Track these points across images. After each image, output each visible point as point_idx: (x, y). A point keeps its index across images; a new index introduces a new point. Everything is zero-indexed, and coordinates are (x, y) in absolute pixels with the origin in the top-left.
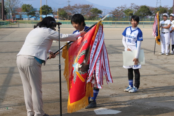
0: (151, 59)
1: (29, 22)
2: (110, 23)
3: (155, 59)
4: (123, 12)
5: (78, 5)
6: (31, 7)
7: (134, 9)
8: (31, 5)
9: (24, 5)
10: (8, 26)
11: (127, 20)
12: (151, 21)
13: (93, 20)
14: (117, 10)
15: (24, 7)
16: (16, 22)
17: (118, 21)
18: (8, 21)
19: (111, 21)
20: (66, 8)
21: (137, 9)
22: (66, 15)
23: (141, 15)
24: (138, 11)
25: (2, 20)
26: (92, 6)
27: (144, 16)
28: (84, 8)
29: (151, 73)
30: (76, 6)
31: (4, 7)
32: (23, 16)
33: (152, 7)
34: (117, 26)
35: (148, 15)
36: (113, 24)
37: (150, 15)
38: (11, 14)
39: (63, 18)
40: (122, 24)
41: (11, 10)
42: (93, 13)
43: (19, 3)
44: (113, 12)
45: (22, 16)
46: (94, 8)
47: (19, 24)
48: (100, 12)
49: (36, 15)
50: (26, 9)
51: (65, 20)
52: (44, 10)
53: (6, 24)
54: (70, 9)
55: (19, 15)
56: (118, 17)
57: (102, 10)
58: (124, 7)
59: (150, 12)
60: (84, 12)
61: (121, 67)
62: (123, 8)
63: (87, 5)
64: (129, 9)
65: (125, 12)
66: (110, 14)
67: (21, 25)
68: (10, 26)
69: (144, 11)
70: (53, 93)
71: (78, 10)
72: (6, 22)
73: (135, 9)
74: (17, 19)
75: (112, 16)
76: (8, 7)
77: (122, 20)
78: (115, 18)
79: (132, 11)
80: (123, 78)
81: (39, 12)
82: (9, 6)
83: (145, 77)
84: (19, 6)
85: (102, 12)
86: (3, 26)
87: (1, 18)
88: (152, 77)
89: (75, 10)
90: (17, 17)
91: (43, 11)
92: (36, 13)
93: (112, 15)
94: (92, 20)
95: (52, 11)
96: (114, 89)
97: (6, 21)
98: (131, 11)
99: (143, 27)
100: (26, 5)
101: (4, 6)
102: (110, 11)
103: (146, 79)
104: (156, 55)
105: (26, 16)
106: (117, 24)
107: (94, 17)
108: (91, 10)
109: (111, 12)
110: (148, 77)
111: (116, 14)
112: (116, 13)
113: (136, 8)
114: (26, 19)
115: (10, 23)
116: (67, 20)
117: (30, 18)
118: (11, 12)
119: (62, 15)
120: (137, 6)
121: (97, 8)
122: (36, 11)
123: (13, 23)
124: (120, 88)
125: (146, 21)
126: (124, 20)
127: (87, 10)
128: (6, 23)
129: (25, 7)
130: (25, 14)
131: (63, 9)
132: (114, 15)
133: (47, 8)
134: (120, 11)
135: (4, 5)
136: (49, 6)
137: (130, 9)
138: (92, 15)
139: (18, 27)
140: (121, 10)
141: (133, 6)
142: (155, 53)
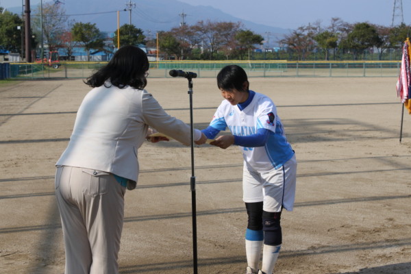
0: (393, 156)
1: (89, 64)
2: (283, 66)
3: (405, 154)
4: (313, 38)
5: (205, 23)
6: (93, 30)
7: (338, 32)
8: (95, 24)
9: (77, 24)
10: (41, 76)
11: (321, 59)
12: (380, 60)
13: (242, 59)
14: (298, 35)
15: (77, 30)
16: (59, 65)
17: (300, 60)
18: (40, 62)
19: (285, 61)
20: (176, 31)
21: (347, 31)
22: (176, 48)
23: (357, 46)
24: (349, 36)
25: (25, 60)
26: (238, 26)
27: (364, 48)
28: (220, 31)
29: (400, 191)
30: (201, 26)
31: (30, 30)
32: (75, 50)
33: (382, 27)
34: (300, 74)
35: (372, 46)
36: (289, 67)
37: (378, 47)
38: (46, 46)
39: (169, 55)
40: (312, 67)
41: (48, 36)
42: (241, 42)
43: (65, 21)
44: (289, 39)
45: (72, 51)
46: (245, 30)
47: (66, 71)
48: (258, 40)
49: (106, 48)
50: (82, 34)
51: (173, 59)
52: (126, 37)
53: (36, 70)
54: (186, 34)
55: (65, 49)
56: (302, 51)
57: (263, 36)
58: (315, 26)
59: (378, 37)
60: (219, 40)
61: (323, 176)
62: (314, 29)
63: (227, 24)
64: (327, 33)
65: (318, 40)
66: (281, 45)
67: (71, 72)
68: (46, 76)
69: (363, 36)
70: (167, 244)
71: (205, 35)
72: (35, 65)
73: (341, 33)
74: (60, 58)
75: (285, 50)
76: (40, 29)
77: (310, 59)
78: (295, 55)
79: (334, 36)
80: (333, 203)
81: (112, 42)
82: (43, 27)
83: (388, 200)
84: (67, 27)
85: (263, 39)
86: (29, 75)
87: (24, 57)
88: (404, 199)
89: (198, 34)
90: (62, 52)
91: (123, 38)
92: (106, 42)
93: (286, 45)
94: (238, 59)
95: (143, 37)
96: (314, 232)
97: (35, 63)
98: (332, 36)
99: (362, 75)
100: (81, 24)
101: (31, 27)
102: (281, 38)
103: (389, 206)
104: (405, 144)
105: (82, 50)
106: (299, 67)
107: (244, 53)
108: (237, 34)
109: (284, 38)
110: (395, 200)
111: (295, 45)
112: (296, 42)
113: (345, 29)
114: (83, 57)
115: (45, 69)
116: (178, 59)
117: (92, 56)
118: (47, 41)
119: (168, 48)
120: (347, 25)
121: (251, 31)
122: (105, 40)
123: (51, 69)
124: (329, 231)
125: (368, 59)
126: (316, 59)
127: (226, 36)
128: (36, 67)
129: (80, 30)
130: (80, 46)
131: (169, 33)
132: (291, 46)
133: (131, 31)
134: (305, 38)
135: (32, 25)
136: (138, 27)
137: (330, 31)
138: (239, 47)
139: (64, 76)
140: (309, 35)
141: (338, 24)
142: (402, 139)
